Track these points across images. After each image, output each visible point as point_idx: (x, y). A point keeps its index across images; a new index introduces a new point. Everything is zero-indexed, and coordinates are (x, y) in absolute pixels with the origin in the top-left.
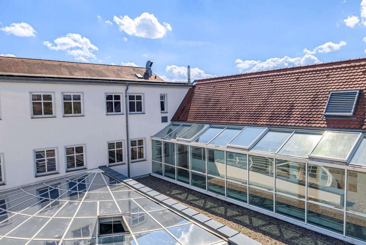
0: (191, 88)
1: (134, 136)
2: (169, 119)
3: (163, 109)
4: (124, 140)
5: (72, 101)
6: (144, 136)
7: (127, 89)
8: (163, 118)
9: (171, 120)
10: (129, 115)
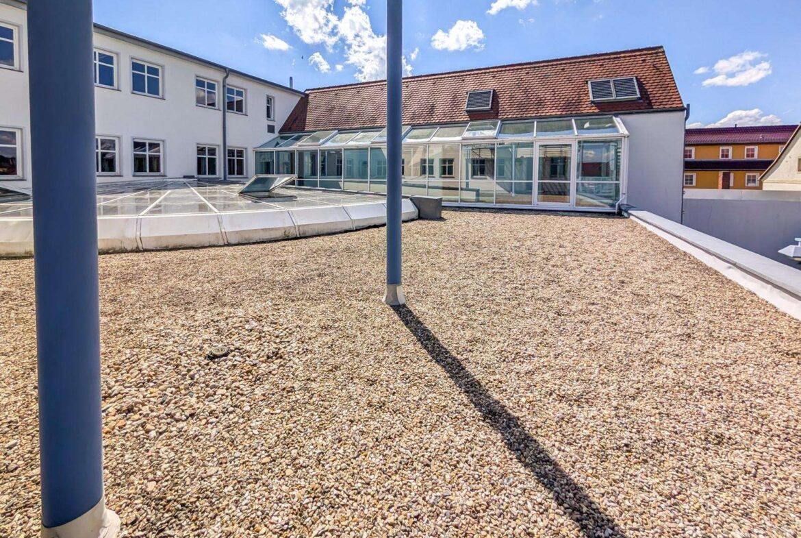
0: (303, 96)
1: (233, 143)
2: (277, 130)
3: (268, 115)
4: (219, 146)
5: (146, 74)
6: (245, 146)
7: (226, 77)
8: (269, 126)
9: (279, 132)
10: (227, 114)
